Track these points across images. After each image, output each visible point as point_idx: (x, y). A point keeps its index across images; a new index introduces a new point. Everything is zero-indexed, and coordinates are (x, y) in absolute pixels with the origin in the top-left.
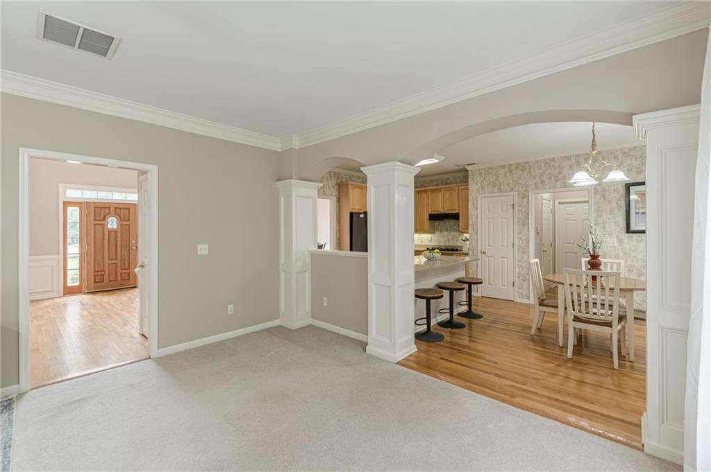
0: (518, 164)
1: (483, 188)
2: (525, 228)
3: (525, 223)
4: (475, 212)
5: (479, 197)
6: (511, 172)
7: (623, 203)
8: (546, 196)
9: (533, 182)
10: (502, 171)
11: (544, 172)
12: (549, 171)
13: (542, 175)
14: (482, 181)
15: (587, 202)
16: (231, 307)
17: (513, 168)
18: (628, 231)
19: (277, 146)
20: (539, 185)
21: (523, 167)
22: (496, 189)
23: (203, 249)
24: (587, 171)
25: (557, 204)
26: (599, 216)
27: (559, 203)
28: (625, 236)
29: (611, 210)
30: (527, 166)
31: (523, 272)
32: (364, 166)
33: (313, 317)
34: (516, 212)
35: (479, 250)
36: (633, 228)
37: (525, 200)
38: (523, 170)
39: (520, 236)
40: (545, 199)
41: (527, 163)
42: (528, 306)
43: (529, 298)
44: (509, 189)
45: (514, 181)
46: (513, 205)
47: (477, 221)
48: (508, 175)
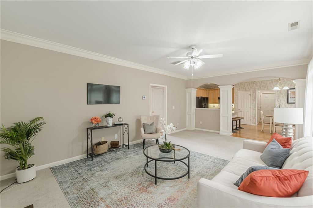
0: (252, 82)
1: (239, 89)
2: (254, 102)
3: (254, 100)
4: (236, 97)
5: (238, 92)
6: (249, 84)
7: (286, 95)
8: (259, 92)
9: (257, 88)
10: (246, 84)
11: (261, 85)
12: (263, 84)
13: (260, 85)
14: (239, 87)
15: (275, 93)
16: (178, 123)
17: (250, 83)
18: (288, 103)
19: (186, 79)
20: (259, 88)
21: (254, 83)
22: (244, 90)
23: (174, 107)
24: (278, 86)
25: (262, 94)
26: (279, 98)
27: (263, 94)
28: (287, 104)
29: (283, 97)
30: (255, 82)
31: (254, 116)
32: (219, 86)
33: (196, 127)
34: (251, 96)
35: (238, 109)
36: (289, 102)
37: (254, 93)
38: (254, 84)
39: (253, 104)
40: (259, 93)
41: (255, 81)
42: (256, 126)
43: (255, 124)
44: (249, 89)
45: (250, 87)
46: (250, 95)
47: (237, 100)
48: (248, 85)
